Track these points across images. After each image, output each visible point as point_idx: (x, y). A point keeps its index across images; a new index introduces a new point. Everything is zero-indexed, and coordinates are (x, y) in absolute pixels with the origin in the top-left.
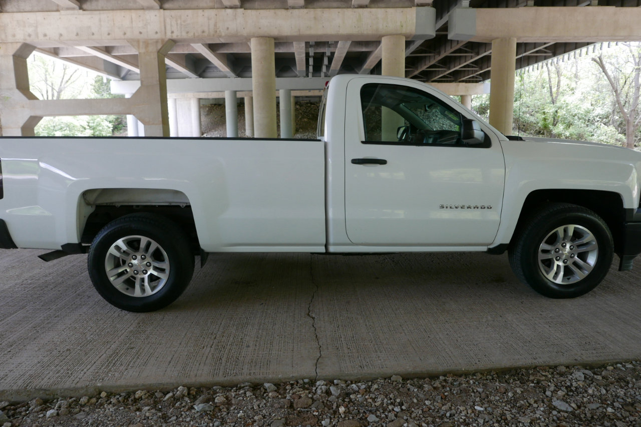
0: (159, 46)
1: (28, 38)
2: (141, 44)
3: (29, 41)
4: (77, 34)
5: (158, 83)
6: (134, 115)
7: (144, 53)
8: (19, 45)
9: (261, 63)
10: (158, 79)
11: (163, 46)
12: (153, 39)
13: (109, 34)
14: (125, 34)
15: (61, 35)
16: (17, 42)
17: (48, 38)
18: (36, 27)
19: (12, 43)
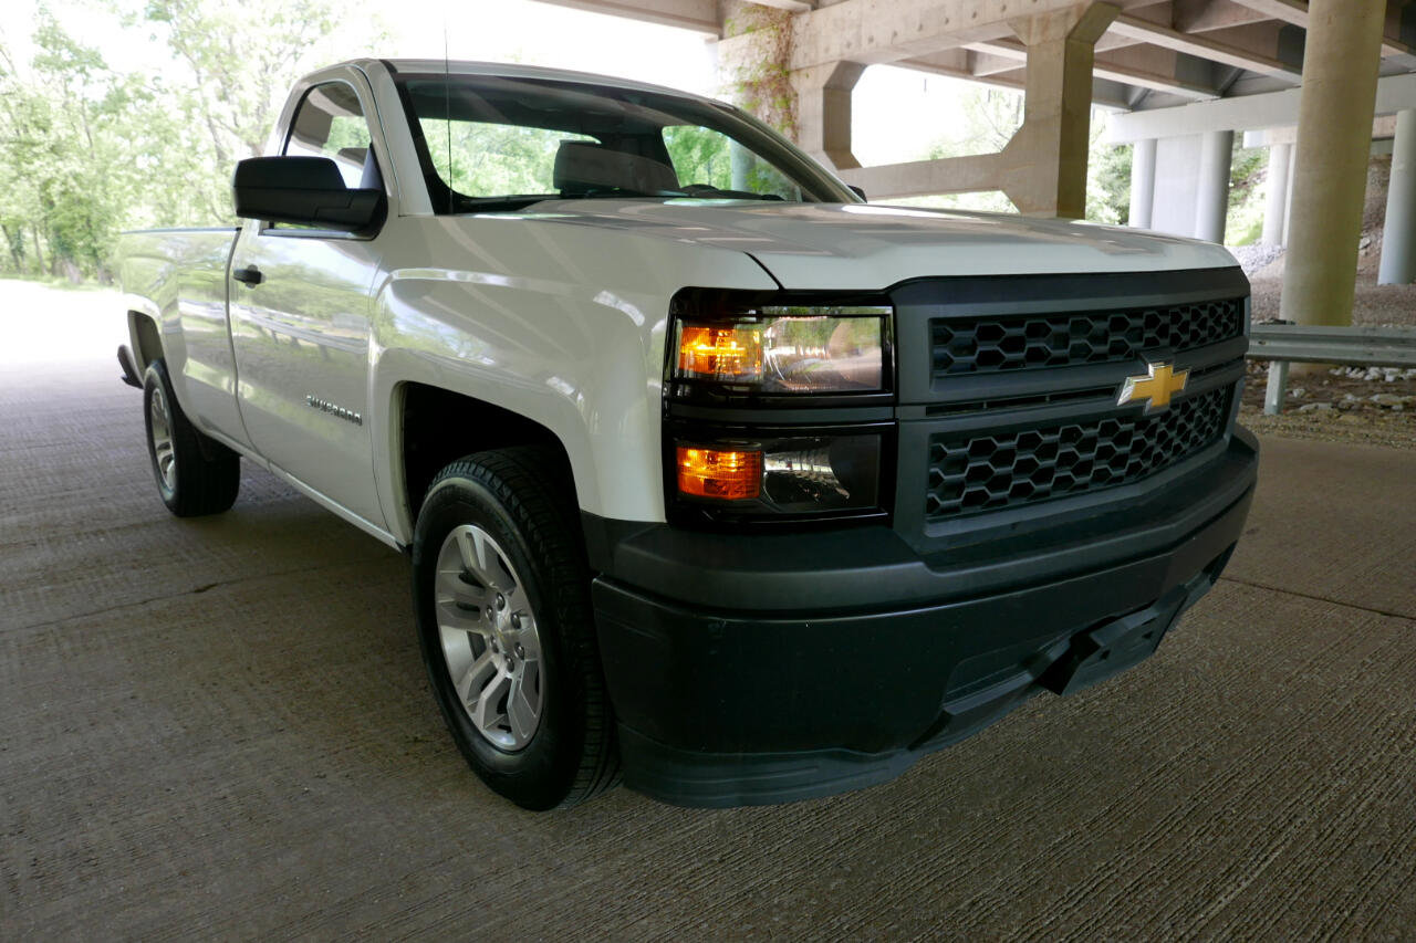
0: (1072, 22)
1: (846, 50)
2: (1034, 25)
3: (848, 55)
4: (921, 27)
5: (1060, 111)
6: (1004, 190)
7: (1039, 45)
8: (831, 69)
9: (1330, 22)
10: (1059, 103)
11: (1079, 22)
12: (1058, 10)
13: (975, 15)
14: (1004, 8)
15: (895, 34)
16: (831, 62)
17: (874, 44)
18: (860, 26)
19: (824, 64)
